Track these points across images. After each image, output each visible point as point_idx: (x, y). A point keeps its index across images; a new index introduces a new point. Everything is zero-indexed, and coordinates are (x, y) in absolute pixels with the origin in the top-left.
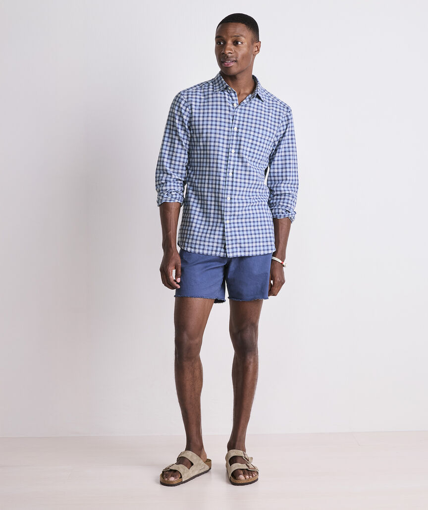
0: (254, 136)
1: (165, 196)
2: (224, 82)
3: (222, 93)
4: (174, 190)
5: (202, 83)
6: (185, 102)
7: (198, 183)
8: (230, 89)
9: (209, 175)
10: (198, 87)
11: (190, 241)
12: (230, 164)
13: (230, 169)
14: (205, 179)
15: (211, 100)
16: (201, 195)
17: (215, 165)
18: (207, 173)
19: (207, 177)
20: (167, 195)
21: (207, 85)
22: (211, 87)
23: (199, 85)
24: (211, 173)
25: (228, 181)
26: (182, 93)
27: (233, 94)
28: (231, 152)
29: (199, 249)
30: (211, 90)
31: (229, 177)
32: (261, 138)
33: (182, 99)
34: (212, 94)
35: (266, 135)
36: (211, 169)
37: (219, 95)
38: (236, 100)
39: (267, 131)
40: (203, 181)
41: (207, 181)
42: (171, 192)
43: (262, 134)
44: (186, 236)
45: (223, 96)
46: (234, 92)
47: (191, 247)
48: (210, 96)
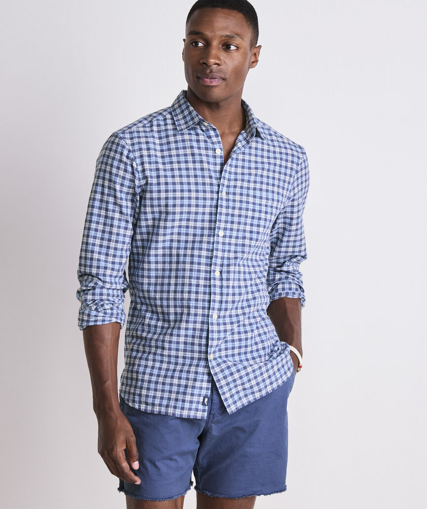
0: (254, 204)
1: (94, 313)
2: (195, 113)
3: (192, 132)
4: (108, 300)
5: (150, 116)
6: (129, 151)
7: (155, 292)
8: (206, 124)
9: (176, 277)
10: (145, 122)
11: (144, 392)
12: (216, 257)
13: (216, 264)
14: (169, 284)
15: (173, 146)
16: (163, 313)
17: (188, 259)
18: (173, 274)
19: (173, 281)
20: (96, 309)
21: (161, 118)
22: (169, 121)
23: (146, 119)
24: (180, 274)
25: (215, 286)
26: (122, 135)
27: (212, 133)
28: (218, 236)
29: (160, 405)
30: (170, 127)
31: (215, 279)
32: (266, 206)
33: (123, 147)
34: (175, 135)
35: (273, 200)
36: (181, 266)
37: (187, 137)
38: (219, 142)
39: (273, 192)
40: (165, 288)
41: (172, 288)
42: (102, 305)
43: (267, 199)
44: (136, 383)
45: (194, 137)
46: (214, 130)
47: (147, 404)
48: (172, 139)
